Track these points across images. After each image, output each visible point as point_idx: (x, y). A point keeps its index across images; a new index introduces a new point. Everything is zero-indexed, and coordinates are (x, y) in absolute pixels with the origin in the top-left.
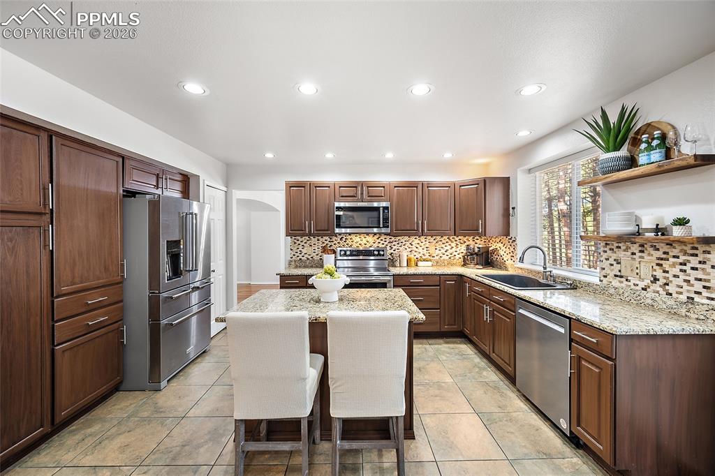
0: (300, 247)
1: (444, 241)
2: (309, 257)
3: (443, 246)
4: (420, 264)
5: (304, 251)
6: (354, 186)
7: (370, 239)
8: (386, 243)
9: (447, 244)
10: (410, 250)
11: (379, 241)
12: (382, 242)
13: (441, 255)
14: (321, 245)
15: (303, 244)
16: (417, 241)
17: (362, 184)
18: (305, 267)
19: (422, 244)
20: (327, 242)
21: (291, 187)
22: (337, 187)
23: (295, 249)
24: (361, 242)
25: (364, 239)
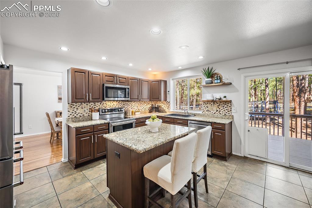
0: (75, 110)
1: (143, 103)
2: (81, 115)
3: (143, 105)
4: (136, 113)
5: (78, 112)
6: (113, 76)
7: (115, 103)
8: (122, 105)
9: (144, 105)
10: (131, 107)
11: (119, 104)
12: (120, 105)
13: (142, 109)
14: (88, 107)
15: (77, 107)
16: (134, 104)
17: (116, 76)
18: (79, 121)
19: (136, 105)
20: (93, 106)
21: (75, 72)
22: (104, 76)
23: (71, 111)
24: (111, 105)
25: (112, 103)
